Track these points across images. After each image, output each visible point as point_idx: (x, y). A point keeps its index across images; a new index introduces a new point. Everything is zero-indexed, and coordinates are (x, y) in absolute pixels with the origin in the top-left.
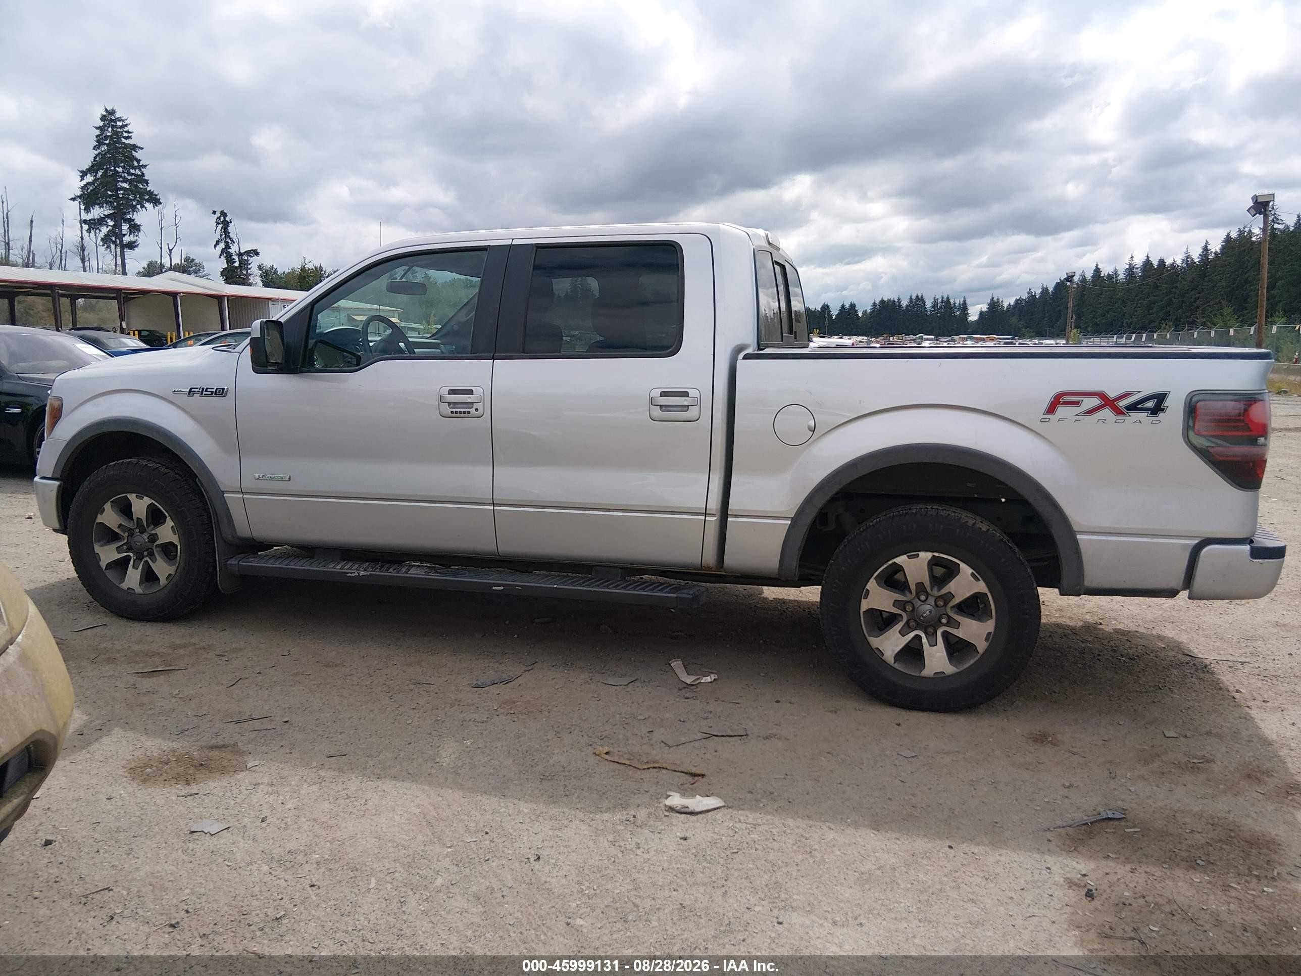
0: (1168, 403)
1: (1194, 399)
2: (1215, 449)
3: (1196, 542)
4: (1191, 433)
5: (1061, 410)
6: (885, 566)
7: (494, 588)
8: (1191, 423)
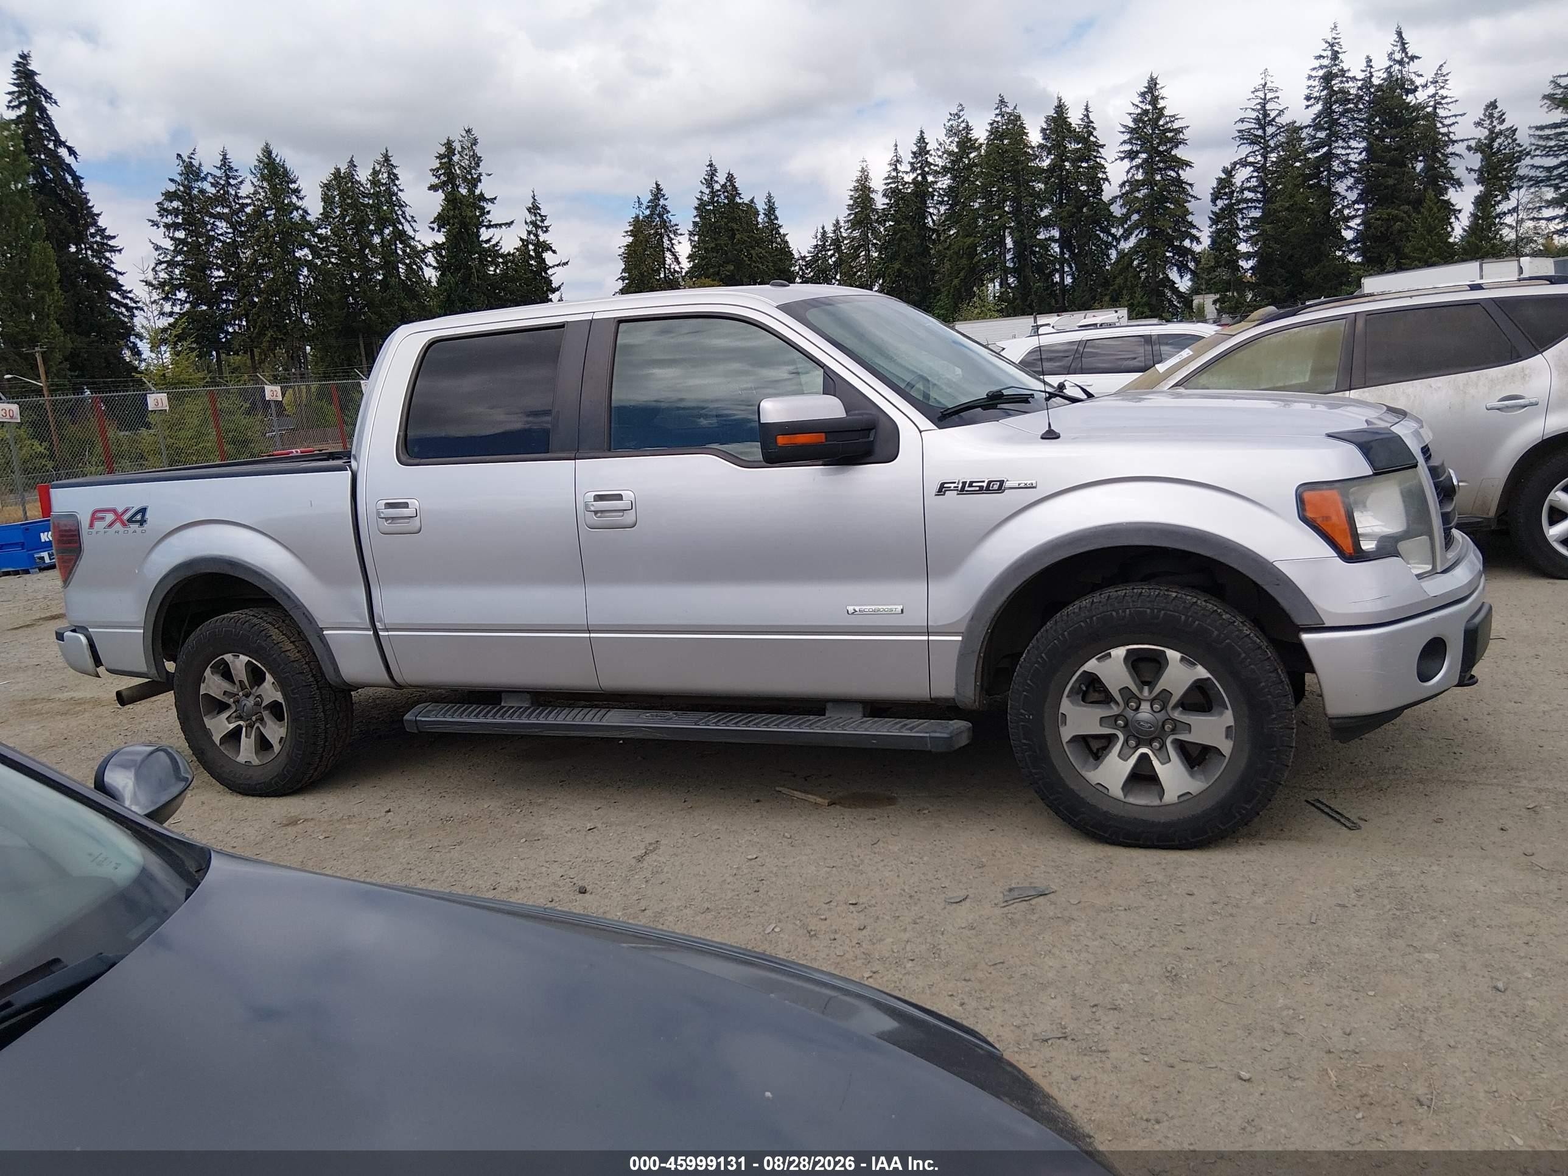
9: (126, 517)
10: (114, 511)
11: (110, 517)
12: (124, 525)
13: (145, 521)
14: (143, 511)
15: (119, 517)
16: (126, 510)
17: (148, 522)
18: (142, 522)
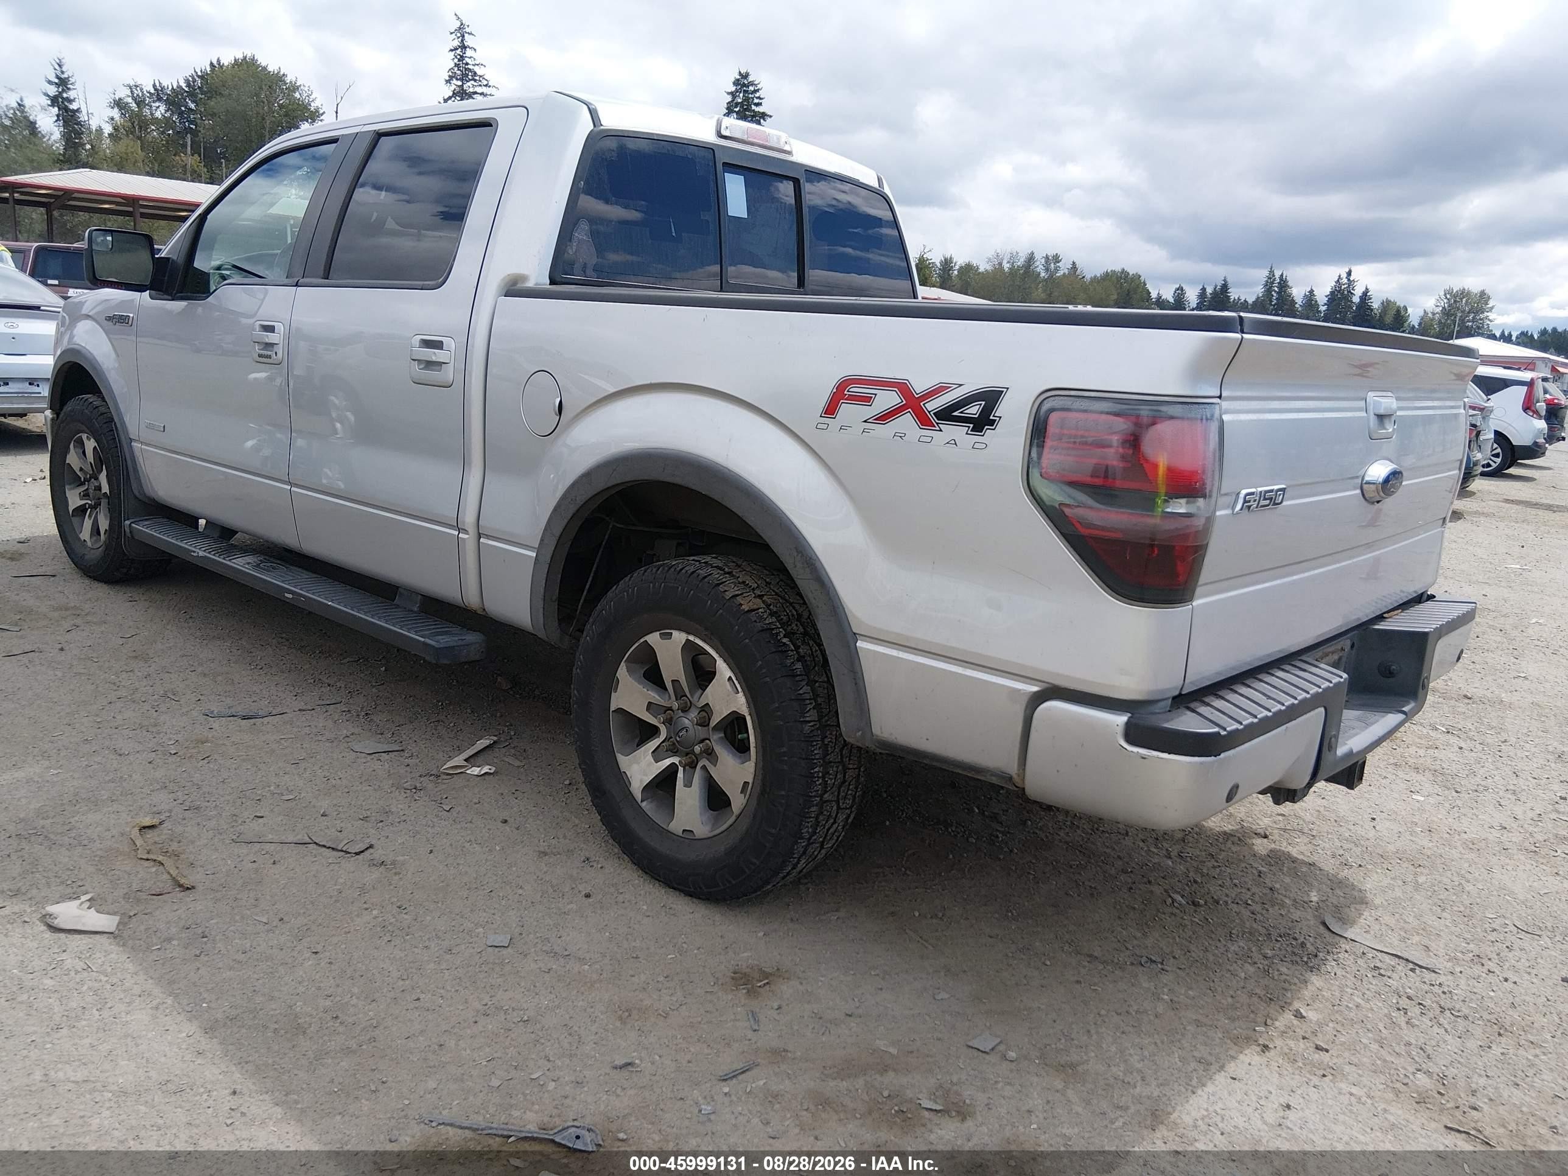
0: (1003, 409)
1: (1046, 406)
2: (1076, 510)
3: (1035, 689)
4: (1035, 474)
5: (846, 410)
6: (636, 645)
7: (286, 595)
8: (1034, 454)
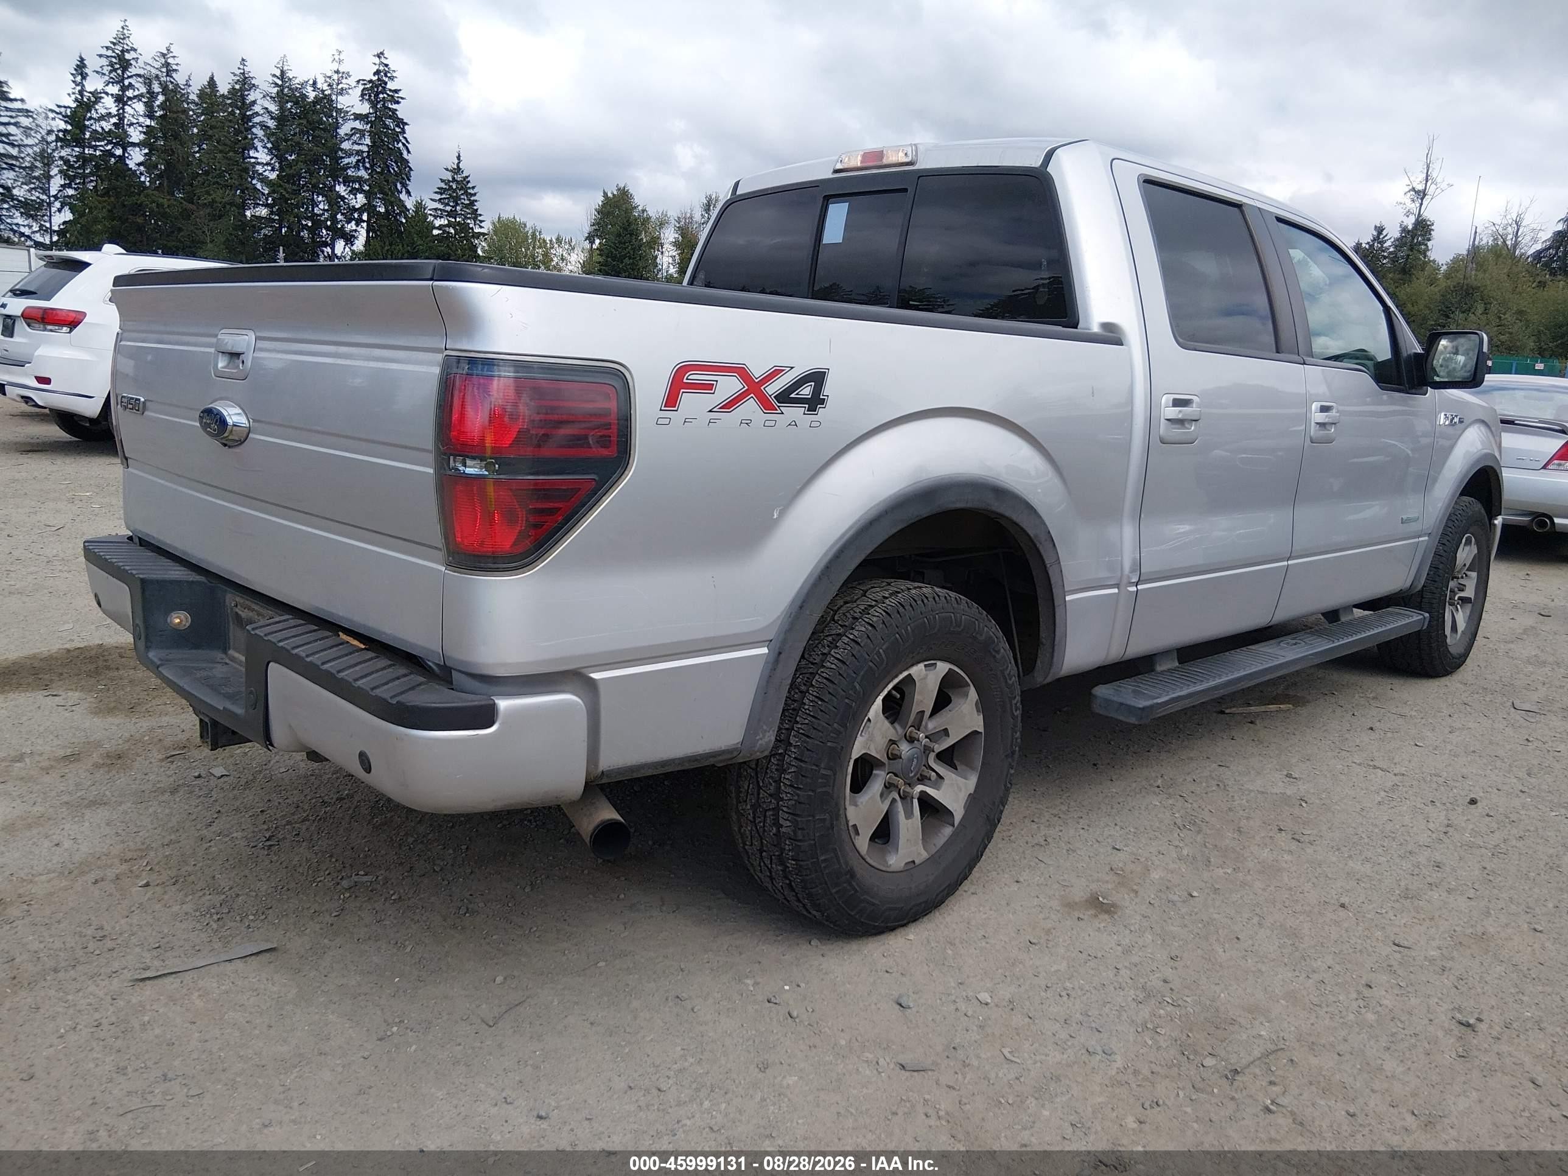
9: (773, 389)
10: (742, 372)
11: (729, 386)
12: (766, 405)
13: (822, 402)
14: (818, 378)
15: (753, 387)
16: (775, 373)
17: (829, 403)
18: (815, 402)
